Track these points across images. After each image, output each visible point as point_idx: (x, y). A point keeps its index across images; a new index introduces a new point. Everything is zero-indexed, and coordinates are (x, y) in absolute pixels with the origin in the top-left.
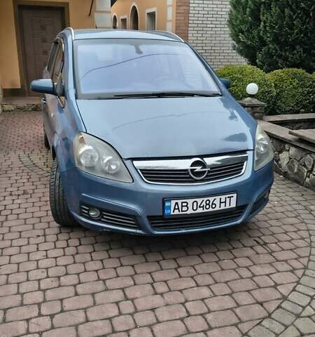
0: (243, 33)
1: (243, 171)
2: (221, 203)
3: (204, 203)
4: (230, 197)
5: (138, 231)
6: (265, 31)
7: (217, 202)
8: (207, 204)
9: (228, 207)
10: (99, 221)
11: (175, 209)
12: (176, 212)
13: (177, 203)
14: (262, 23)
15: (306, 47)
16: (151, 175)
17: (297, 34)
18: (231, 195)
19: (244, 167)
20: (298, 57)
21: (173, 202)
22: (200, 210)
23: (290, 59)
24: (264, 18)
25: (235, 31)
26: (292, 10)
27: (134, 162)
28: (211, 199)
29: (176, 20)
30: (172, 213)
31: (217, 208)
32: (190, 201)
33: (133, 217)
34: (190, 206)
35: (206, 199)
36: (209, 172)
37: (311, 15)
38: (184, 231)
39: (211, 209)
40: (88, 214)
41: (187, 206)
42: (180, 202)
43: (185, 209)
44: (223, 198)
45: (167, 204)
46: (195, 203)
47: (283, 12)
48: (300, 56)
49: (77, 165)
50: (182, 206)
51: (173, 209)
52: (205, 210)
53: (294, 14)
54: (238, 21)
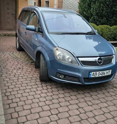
0: (85, 11)
1: (112, 62)
2: (107, 73)
3: (102, 73)
4: (109, 71)
5: (79, 83)
6: (93, 11)
7: (106, 73)
8: (103, 73)
9: (109, 74)
10: (64, 79)
11: (93, 75)
12: (93, 76)
13: (93, 73)
14: (92, 8)
15: (107, 18)
16: (84, 63)
17: (105, 13)
18: (110, 70)
19: (113, 60)
20: (104, 21)
21: (92, 73)
22: (100, 76)
23: (101, 22)
24: (93, 7)
25: (82, 10)
26: (103, 4)
27: (79, 58)
28: (104, 72)
29: (58, 4)
30: (91, 77)
31: (105, 75)
32: (98, 72)
33: (78, 78)
34: (97, 74)
35: (102, 72)
36: (103, 62)
37: (110, 6)
38: (94, 83)
39: (104, 75)
40: (59, 77)
41: (96, 74)
42: (94, 73)
43: (96, 75)
44: (108, 71)
45: (90, 73)
46: (99, 73)
47: (100, 5)
48: (105, 21)
49: (56, 59)
50: (95, 74)
51: (92, 75)
52: (102, 76)
53: (104, 6)
54: (84, 7)
